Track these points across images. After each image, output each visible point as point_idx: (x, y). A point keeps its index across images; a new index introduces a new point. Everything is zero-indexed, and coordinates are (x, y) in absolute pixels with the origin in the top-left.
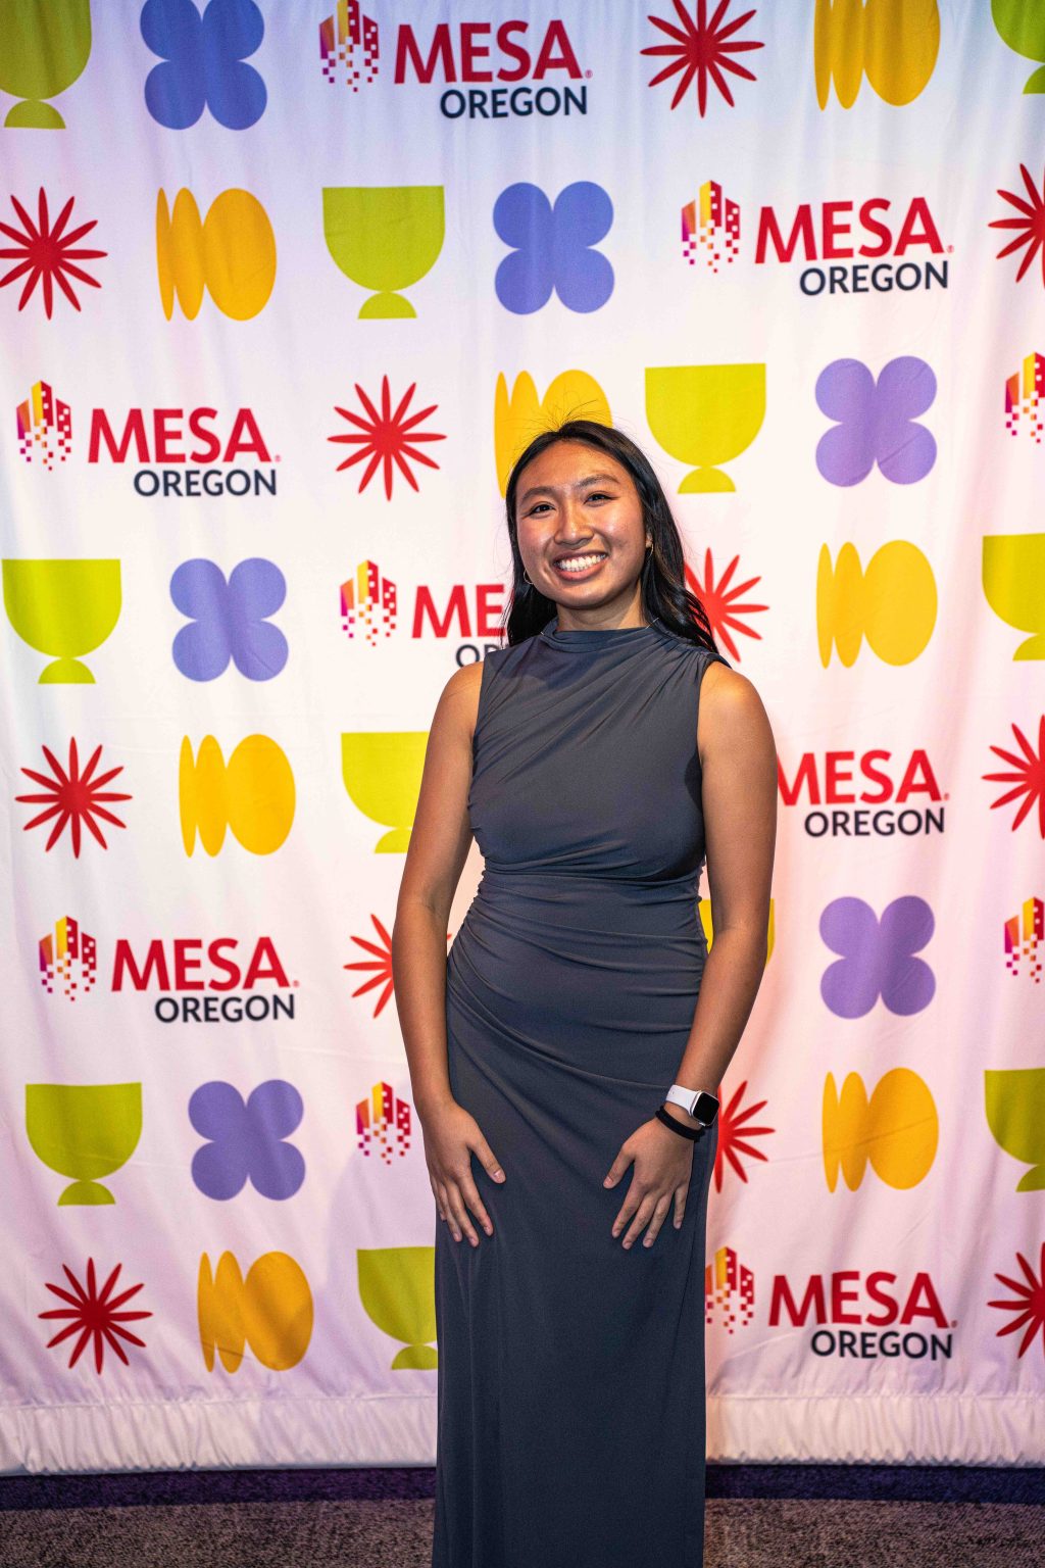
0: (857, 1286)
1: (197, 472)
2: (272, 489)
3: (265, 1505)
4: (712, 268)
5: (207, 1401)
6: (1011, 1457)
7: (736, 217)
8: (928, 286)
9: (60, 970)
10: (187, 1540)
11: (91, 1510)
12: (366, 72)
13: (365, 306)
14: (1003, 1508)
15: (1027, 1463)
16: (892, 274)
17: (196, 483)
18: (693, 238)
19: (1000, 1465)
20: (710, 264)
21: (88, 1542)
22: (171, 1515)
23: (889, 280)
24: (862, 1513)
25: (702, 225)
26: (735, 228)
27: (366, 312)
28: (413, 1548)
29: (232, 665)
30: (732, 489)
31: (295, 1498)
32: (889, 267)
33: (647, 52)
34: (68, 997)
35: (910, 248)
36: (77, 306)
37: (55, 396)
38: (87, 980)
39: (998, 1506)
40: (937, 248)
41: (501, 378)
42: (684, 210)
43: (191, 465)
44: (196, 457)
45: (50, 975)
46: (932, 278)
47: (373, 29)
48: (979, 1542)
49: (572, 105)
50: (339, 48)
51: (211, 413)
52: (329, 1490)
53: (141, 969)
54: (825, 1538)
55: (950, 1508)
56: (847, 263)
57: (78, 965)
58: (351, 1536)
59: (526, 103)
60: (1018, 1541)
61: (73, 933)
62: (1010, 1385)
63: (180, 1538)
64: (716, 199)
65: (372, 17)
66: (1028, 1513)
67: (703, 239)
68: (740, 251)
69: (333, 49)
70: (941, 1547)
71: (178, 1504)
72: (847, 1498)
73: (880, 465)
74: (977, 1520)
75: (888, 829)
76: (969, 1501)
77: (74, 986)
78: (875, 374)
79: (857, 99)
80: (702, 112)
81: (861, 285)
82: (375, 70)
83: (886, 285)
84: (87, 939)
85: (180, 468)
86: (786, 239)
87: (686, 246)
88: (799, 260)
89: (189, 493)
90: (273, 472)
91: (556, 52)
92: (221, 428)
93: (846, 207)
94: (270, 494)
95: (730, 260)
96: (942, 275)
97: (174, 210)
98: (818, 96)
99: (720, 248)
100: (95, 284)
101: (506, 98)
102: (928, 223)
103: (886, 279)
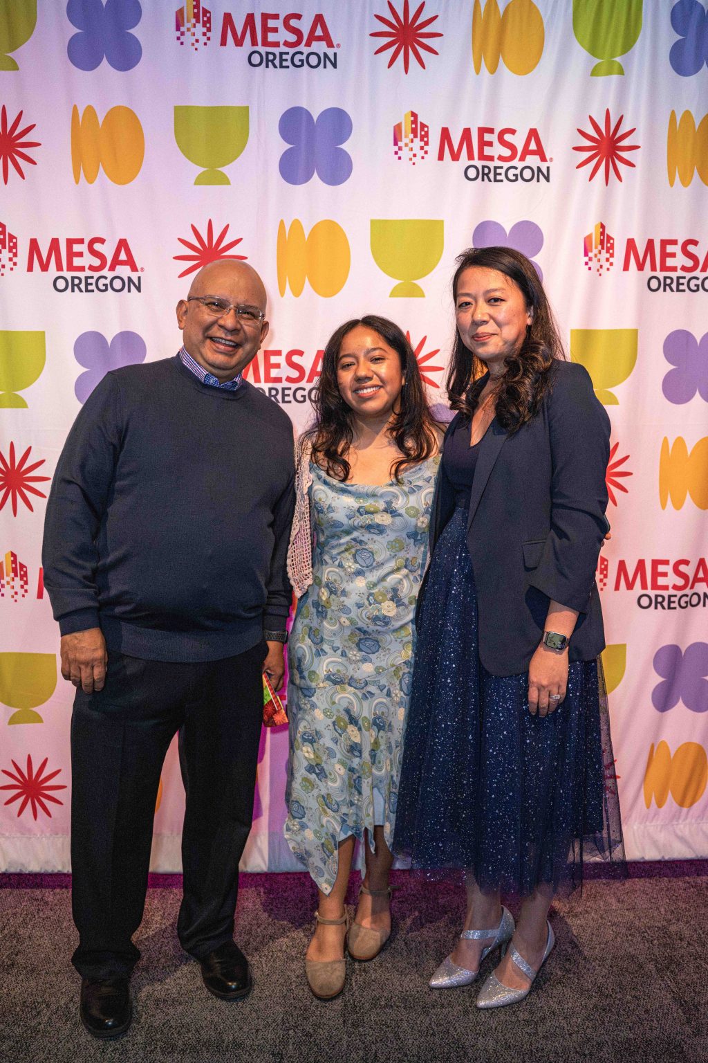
1: (92, 277)
2: (139, 289)
4: (411, 162)
7: (427, 133)
8: (538, 181)
9: (8, 583)
12: (203, 39)
13: (198, 178)
16: (518, 172)
17: (91, 284)
18: (400, 144)
20: (411, 159)
23: (516, 175)
25: (405, 137)
26: (425, 139)
27: (199, 181)
30: (422, 295)
32: (516, 168)
33: (372, 35)
34: (13, 600)
35: (528, 158)
36: (23, 176)
37: (8, 231)
38: (23, 590)
40: (543, 159)
41: (282, 223)
42: (395, 127)
43: (88, 273)
44: (92, 268)
45: (3, 586)
46: (541, 176)
47: (208, 15)
49: (328, 63)
50: (187, 25)
51: (102, 241)
56: (491, 164)
57: (18, 581)
59: (300, 60)
61: (14, 561)
64: (415, 122)
65: (207, 8)
67: (406, 145)
68: (429, 152)
69: (183, 26)
77: (16, 594)
78: (508, 230)
79: (497, 70)
80: (406, 72)
81: (499, 178)
82: (209, 39)
83: (514, 178)
84: (22, 566)
85: (82, 275)
86: (456, 147)
87: (396, 148)
88: (464, 160)
89: (87, 290)
90: (139, 278)
91: (319, 32)
92: (108, 250)
93: (491, 131)
94: (137, 292)
95: (423, 158)
96: (546, 175)
97: (82, 120)
98: (475, 68)
99: (417, 150)
100: (33, 163)
101: (288, 57)
102: (538, 143)
103: (514, 175)
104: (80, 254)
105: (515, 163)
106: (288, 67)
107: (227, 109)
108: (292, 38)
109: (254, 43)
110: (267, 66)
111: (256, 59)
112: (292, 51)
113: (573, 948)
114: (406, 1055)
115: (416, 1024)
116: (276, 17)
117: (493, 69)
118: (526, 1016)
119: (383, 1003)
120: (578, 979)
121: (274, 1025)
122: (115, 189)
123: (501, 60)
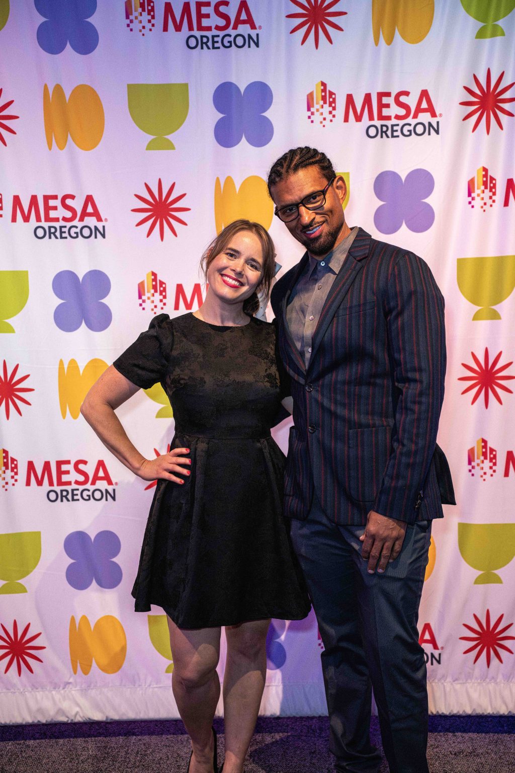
1: (65, 227)
2: (103, 236)
3: (104, 739)
4: (322, 125)
5: (74, 689)
6: (469, 711)
7: (334, 99)
8: (429, 134)
10: (65, 758)
11: (18, 742)
12: (149, 26)
13: (149, 144)
14: (467, 736)
15: (477, 714)
16: (411, 128)
17: (65, 232)
18: (312, 109)
19: (464, 715)
20: (321, 122)
21: (15, 759)
22: (57, 745)
23: (410, 131)
25: (317, 103)
26: (333, 105)
27: (150, 147)
28: (177, 761)
29: (83, 324)
31: (119, 735)
32: (410, 125)
33: (289, 16)
34: (4, 489)
35: (421, 115)
36: (4, 144)
38: (13, 480)
39: (464, 735)
40: (434, 115)
41: (218, 179)
42: (308, 96)
43: (62, 223)
44: (65, 219)
46: (432, 130)
47: (152, 4)
48: (455, 754)
49: (252, 43)
50: (135, 14)
51: (72, 197)
52: (136, 731)
53: (39, 475)
55: (440, 736)
56: (389, 123)
57: (9, 473)
58: (146, 755)
59: (229, 42)
60: (473, 753)
61: (6, 457)
62: (469, 676)
63: (61, 757)
64: (324, 90)
66: (478, 738)
67: (318, 110)
68: (336, 116)
69: (132, 14)
71: (61, 738)
73: (406, 223)
74: (454, 742)
76: (450, 732)
77: (7, 483)
78: (403, 178)
79: (394, 41)
80: (317, 46)
81: (395, 134)
82: (153, 25)
83: (408, 133)
84: (13, 460)
85: (57, 225)
86: (359, 110)
87: (309, 113)
88: (366, 121)
89: (62, 237)
90: (104, 227)
91: (244, 17)
92: (77, 204)
93: (388, 94)
94: (102, 238)
95: (331, 121)
96: (436, 128)
97: (52, 95)
98: (374, 39)
99: (326, 115)
100: (14, 132)
101: (219, 39)
102: (429, 102)
103: (408, 131)
104: (55, 208)
105: (409, 120)
106: (218, 48)
107: (169, 86)
108: (222, 22)
109: (191, 28)
110: (202, 48)
111: (193, 42)
112: (222, 34)
116: (208, 4)
117: (390, 41)
122: (81, 155)
123: (396, 29)
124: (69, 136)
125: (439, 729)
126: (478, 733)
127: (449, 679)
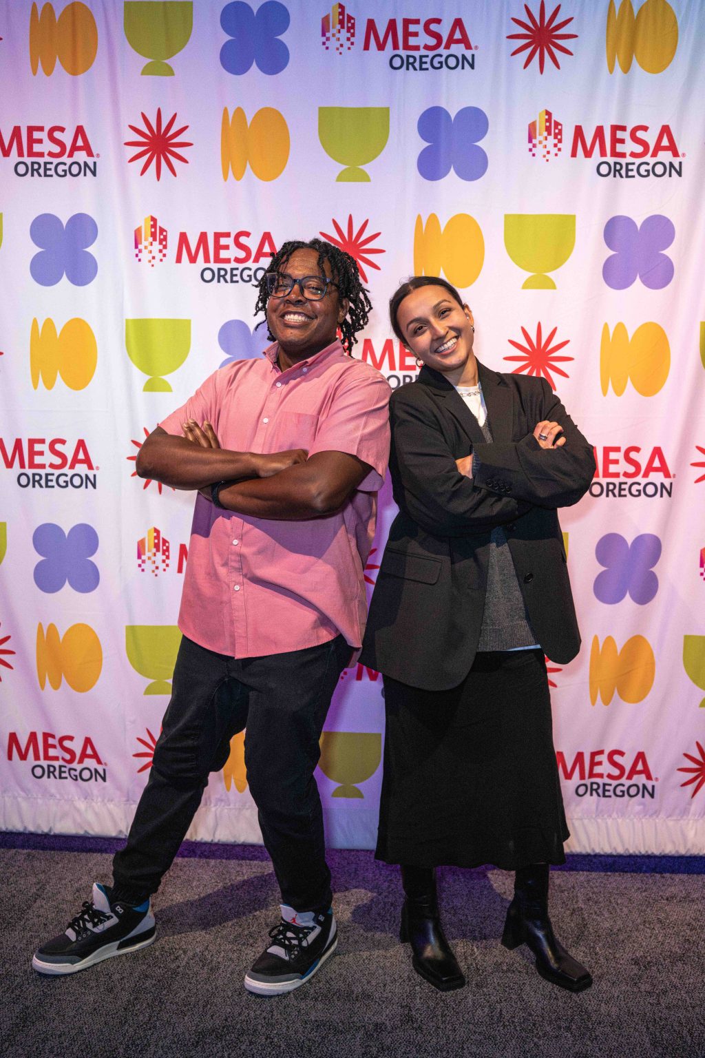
0: (603, 758)
1: (237, 269)
3: (260, 862)
4: (545, 159)
5: (228, 806)
6: (682, 851)
7: (560, 131)
8: (670, 176)
9: (149, 558)
10: (217, 882)
12: (348, 44)
13: (340, 175)
14: (678, 877)
15: (691, 854)
16: (650, 167)
17: (236, 275)
18: (534, 141)
19: (676, 855)
22: (208, 866)
23: (648, 171)
24: (599, 881)
25: (540, 135)
26: (559, 137)
27: (340, 178)
30: (554, 287)
32: (648, 164)
33: (509, 37)
34: (154, 574)
35: (661, 153)
36: (174, 174)
37: (159, 224)
38: (164, 565)
39: (673, 876)
40: (676, 154)
41: (419, 217)
42: (530, 126)
43: (234, 265)
44: (237, 260)
45: (144, 562)
46: (673, 171)
47: (352, 21)
48: (667, 899)
49: (466, 64)
50: (332, 31)
51: (247, 234)
54: (581, 898)
55: (647, 877)
56: (623, 161)
57: (160, 556)
59: (439, 63)
60: (687, 899)
61: (157, 537)
62: (685, 812)
63: (213, 881)
64: (549, 120)
65: (352, 15)
66: (690, 880)
67: (540, 142)
68: (562, 150)
69: (329, 31)
70: (647, 903)
71: (212, 859)
72: (589, 871)
73: (640, 277)
74: (664, 885)
75: (637, 493)
76: (657, 873)
77: (157, 568)
78: (639, 225)
79: (631, 69)
80: (542, 71)
81: (630, 173)
82: (352, 44)
83: (645, 174)
84: (165, 541)
85: (228, 266)
86: (589, 145)
87: (530, 146)
88: (596, 157)
89: (232, 281)
91: (458, 35)
92: (252, 243)
93: (623, 128)
95: (556, 155)
96: (678, 169)
97: (232, 120)
98: (609, 68)
99: (550, 148)
100: (185, 161)
101: (428, 60)
102: (671, 139)
103: (646, 171)
104: (227, 247)
105: (647, 158)
106: (427, 69)
107: (368, 109)
108: (432, 42)
109: (396, 47)
110: (408, 69)
111: (397, 62)
112: (431, 54)
113: (691, 930)
114: (530, 1015)
115: (539, 988)
116: (417, 22)
117: (626, 68)
118: (648, 987)
119: (505, 968)
120: (699, 958)
121: (400, 981)
122: (261, 185)
123: (634, 59)
124: (248, 166)
125: (644, 869)
126: (688, 874)
127: (662, 815)
